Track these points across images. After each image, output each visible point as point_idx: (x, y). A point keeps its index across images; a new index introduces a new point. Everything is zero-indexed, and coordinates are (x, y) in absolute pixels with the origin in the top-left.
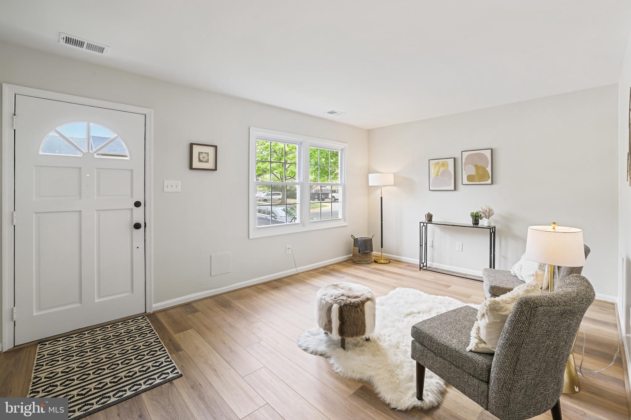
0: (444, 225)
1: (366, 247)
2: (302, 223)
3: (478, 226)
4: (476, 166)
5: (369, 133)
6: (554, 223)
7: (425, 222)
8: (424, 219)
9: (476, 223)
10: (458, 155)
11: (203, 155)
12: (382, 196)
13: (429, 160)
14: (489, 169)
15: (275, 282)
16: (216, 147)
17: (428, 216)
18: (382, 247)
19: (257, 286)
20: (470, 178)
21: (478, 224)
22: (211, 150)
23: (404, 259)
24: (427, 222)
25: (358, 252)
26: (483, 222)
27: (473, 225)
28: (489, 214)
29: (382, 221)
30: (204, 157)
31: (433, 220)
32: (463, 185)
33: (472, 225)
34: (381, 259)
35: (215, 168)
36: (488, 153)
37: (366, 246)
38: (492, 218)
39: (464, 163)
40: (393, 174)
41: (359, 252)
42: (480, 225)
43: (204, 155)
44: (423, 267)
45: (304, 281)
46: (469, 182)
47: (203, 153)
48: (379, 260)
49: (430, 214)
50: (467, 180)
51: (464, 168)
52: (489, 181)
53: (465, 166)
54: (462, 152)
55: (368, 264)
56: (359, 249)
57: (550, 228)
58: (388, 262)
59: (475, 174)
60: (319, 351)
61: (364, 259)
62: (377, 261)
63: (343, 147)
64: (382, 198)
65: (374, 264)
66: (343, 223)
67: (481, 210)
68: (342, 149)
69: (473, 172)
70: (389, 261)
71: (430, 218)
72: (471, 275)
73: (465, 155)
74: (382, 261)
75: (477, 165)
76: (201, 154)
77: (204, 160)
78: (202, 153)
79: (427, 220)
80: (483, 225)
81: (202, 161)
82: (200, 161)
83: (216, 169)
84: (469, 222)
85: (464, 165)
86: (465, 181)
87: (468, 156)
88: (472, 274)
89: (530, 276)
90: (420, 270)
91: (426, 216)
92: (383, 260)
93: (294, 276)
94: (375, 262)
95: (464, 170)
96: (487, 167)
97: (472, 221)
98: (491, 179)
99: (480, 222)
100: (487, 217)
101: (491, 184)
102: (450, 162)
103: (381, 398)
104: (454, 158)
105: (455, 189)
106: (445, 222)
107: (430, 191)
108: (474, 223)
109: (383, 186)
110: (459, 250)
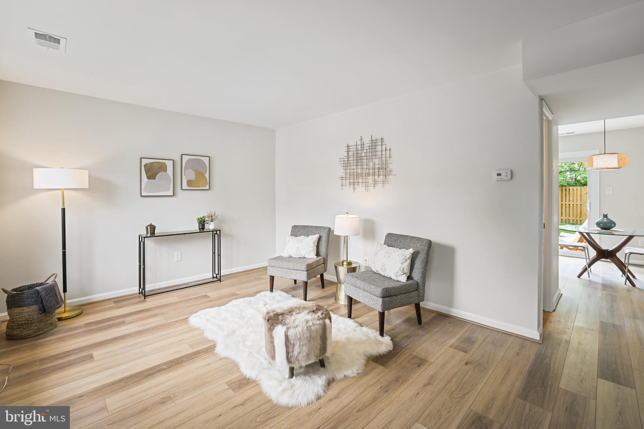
1: (56, 298)
3: (204, 231)
4: (196, 172)
6: (348, 213)
7: (145, 236)
8: (144, 233)
10: (177, 158)
12: (65, 207)
13: (141, 158)
14: (207, 175)
17: (150, 228)
18: (65, 291)
20: (189, 183)
21: (204, 228)
24: (148, 235)
25: (38, 312)
26: (211, 226)
27: (199, 230)
28: (212, 218)
29: (65, 248)
31: (155, 232)
32: (183, 191)
34: (65, 312)
36: (206, 160)
37: (56, 295)
38: (216, 221)
39: (184, 167)
42: (206, 229)
46: (188, 187)
48: (61, 313)
49: (153, 226)
50: (187, 185)
51: (184, 173)
52: (207, 188)
54: (182, 155)
55: (56, 327)
56: (43, 307)
57: (345, 216)
59: (194, 179)
62: (61, 317)
64: (64, 210)
65: (62, 323)
67: (206, 215)
69: (193, 177)
70: (80, 309)
71: (152, 229)
72: (191, 283)
73: (185, 158)
74: (67, 314)
75: (196, 170)
79: (149, 233)
80: (208, 229)
84: (196, 228)
85: (184, 169)
86: (185, 186)
87: (189, 161)
88: (196, 280)
89: (311, 251)
90: (145, 298)
91: (147, 229)
94: (60, 320)
95: (184, 175)
96: (206, 174)
97: (199, 226)
98: (208, 185)
99: (206, 226)
100: (212, 221)
101: (209, 190)
102: (169, 164)
103: (384, 354)
104: (173, 160)
105: (174, 195)
106: (168, 233)
107: (142, 198)
108: (201, 228)
109: (65, 189)
110: (178, 260)
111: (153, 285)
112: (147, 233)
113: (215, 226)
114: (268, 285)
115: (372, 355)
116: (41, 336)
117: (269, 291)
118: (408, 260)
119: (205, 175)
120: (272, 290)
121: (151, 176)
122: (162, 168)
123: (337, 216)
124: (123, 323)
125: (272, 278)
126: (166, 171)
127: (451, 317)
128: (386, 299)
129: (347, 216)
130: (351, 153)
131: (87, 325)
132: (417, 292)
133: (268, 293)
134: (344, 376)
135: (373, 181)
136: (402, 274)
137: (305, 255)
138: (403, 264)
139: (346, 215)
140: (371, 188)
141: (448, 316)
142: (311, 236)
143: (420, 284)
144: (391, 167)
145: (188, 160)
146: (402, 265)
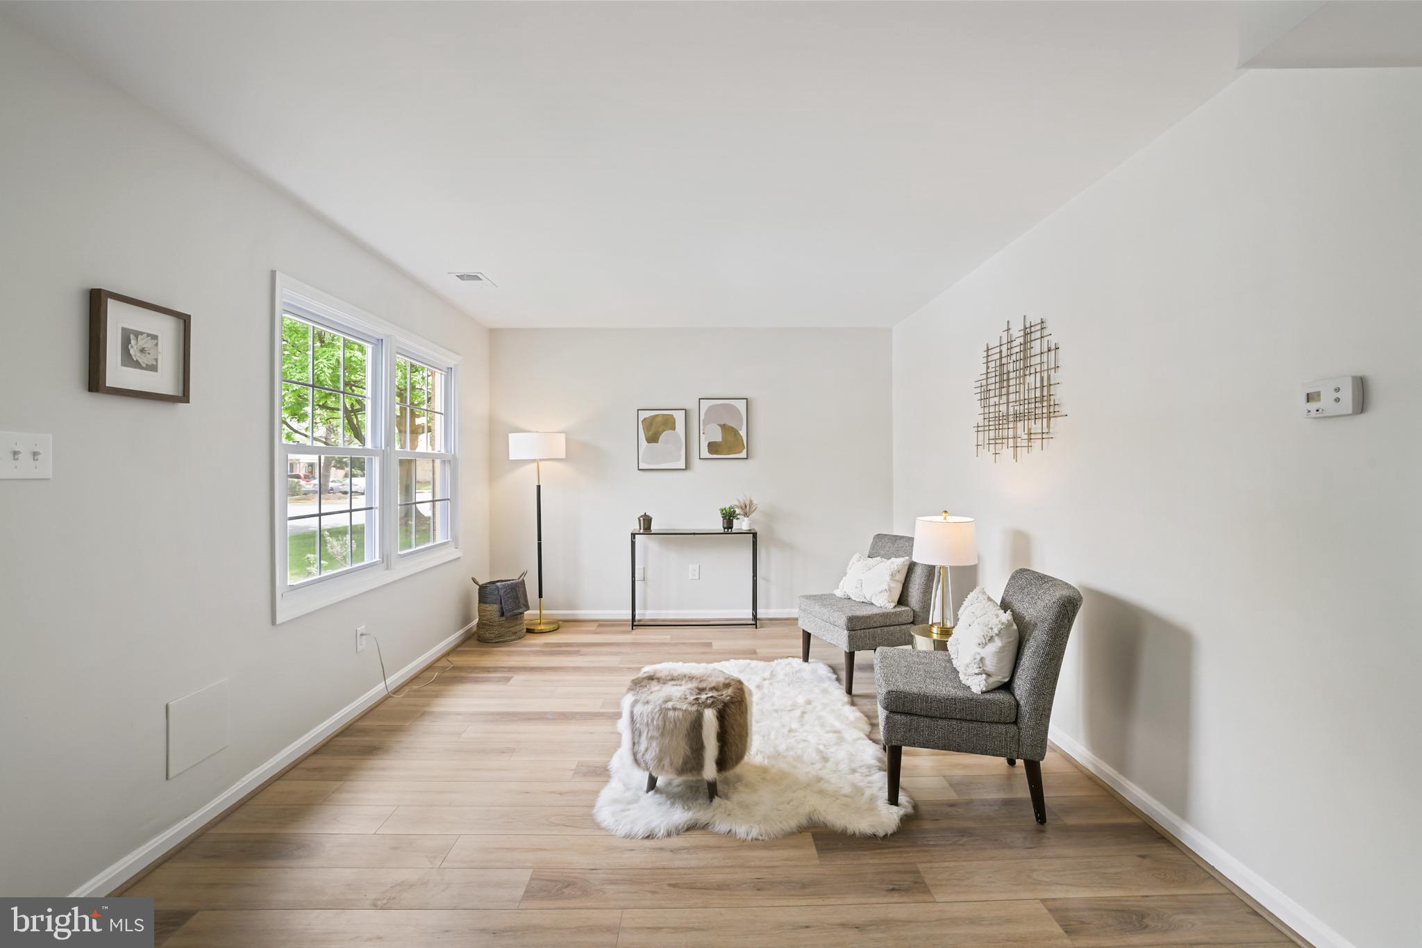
0: (671, 535)
1: (517, 601)
2: (386, 561)
3: (731, 531)
4: (724, 427)
5: (494, 334)
6: (946, 512)
7: (637, 532)
8: (635, 526)
9: (729, 525)
10: (692, 405)
11: (140, 343)
12: (540, 484)
13: (638, 410)
14: (743, 434)
15: (340, 739)
16: (185, 320)
17: (644, 520)
18: (540, 596)
19: (302, 765)
20: (713, 447)
21: (731, 528)
22: (165, 329)
23: (583, 613)
24: (642, 531)
25: (498, 614)
26: (741, 524)
27: (723, 529)
28: (747, 510)
29: (540, 538)
30: (142, 351)
31: (652, 528)
32: (701, 461)
33: (722, 531)
34: (540, 624)
35: (181, 394)
36: (741, 405)
37: (517, 597)
38: (753, 516)
39: (703, 421)
40: (563, 435)
41: (502, 614)
42: (736, 529)
43: (143, 342)
44: (635, 624)
45: (425, 712)
46: (711, 454)
47: (142, 333)
48: (536, 624)
49: (648, 516)
50: (708, 451)
51: (703, 430)
52: (744, 454)
53: (705, 425)
54: (700, 399)
55: (520, 638)
56: (502, 608)
57: (940, 519)
58: (555, 626)
59: (721, 440)
60: (680, 824)
61: (509, 630)
62: (533, 630)
63: (451, 364)
64: (539, 487)
65: (530, 636)
66: (451, 553)
67: (737, 503)
68: (448, 368)
69: (718, 437)
70: (557, 626)
71: (647, 522)
73: (705, 405)
74: (542, 627)
75: (724, 425)
76: (132, 337)
77: (143, 360)
78: (137, 334)
79: (643, 527)
80: (739, 529)
81: (137, 365)
82: (128, 360)
83: (184, 397)
84: (718, 525)
85: (703, 423)
86: (705, 453)
87: (710, 409)
89: (882, 592)
90: (632, 629)
91: (640, 520)
92: (544, 624)
93: (379, 708)
94: (529, 631)
95: (704, 433)
96: (741, 430)
97: (723, 524)
98: (745, 450)
99: (736, 523)
100: (746, 515)
101: (747, 458)
102: (679, 417)
103: (854, 833)
104: (685, 410)
105: (687, 467)
106: (674, 530)
107: (639, 472)
108: (725, 526)
109: (541, 460)
110: (694, 578)
111: (656, 612)
112: (640, 529)
113: (750, 525)
114: (800, 651)
115: (826, 825)
116: (500, 644)
117: (802, 660)
118: (996, 639)
119: (740, 432)
120: (806, 658)
121: (653, 439)
122: (669, 423)
123: (921, 518)
124: (577, 653)
125: (807, 637)
126: (674, 428)
127: (1174, 846)
128: (897, 717)
129: (945, 519)
130: (992, 365)
131: (547, 645)
132: (1013, 728)
133: (799, 662)
134: (728, 830)
135: (1026, 432)
136: (977, 671)
137: (871, 598)
138: (983, 648)
139: (942, 517)
140: (1022, 452)
141: (1169, 842)
142: (893, 559)
143: (1023, 708)
144: (1059, 393)
145: (710, 407)
146: (979, 650)
